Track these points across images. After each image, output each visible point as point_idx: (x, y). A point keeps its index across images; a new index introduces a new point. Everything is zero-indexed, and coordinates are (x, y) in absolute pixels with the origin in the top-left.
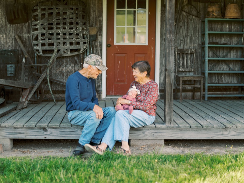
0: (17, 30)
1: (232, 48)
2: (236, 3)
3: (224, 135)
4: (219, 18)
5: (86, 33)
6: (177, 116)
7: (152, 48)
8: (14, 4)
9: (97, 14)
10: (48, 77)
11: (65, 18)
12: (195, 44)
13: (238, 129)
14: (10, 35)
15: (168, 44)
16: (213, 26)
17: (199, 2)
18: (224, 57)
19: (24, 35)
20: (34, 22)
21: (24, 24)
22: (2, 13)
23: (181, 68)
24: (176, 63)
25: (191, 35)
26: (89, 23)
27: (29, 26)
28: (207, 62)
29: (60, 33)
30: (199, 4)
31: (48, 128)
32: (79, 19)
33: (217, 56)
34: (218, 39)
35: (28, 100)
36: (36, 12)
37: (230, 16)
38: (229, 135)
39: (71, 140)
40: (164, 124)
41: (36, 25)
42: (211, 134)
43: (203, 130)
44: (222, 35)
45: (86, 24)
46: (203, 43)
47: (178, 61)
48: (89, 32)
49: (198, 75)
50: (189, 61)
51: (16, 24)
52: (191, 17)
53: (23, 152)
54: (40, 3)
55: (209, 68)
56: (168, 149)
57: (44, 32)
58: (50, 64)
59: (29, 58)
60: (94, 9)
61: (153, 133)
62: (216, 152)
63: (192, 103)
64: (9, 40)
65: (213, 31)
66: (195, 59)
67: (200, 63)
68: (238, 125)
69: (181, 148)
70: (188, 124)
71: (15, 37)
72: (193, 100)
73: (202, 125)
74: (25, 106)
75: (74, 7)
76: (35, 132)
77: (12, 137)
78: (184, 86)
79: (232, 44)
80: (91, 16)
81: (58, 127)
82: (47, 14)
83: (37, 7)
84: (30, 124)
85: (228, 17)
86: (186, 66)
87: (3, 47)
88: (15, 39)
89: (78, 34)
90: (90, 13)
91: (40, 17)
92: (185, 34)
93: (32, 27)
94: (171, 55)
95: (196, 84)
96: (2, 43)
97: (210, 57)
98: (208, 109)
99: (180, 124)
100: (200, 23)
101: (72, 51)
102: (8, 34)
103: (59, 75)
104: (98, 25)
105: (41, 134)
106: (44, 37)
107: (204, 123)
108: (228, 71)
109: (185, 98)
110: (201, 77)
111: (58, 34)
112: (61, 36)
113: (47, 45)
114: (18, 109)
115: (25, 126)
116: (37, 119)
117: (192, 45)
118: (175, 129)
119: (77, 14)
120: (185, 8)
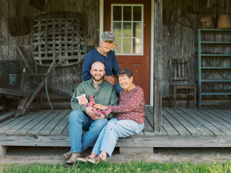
0: (19, 41)
1: (225, 58)
2: (228, 14)
3: (213, 143)
4: (212, 28)
5: (84, 44)
6: (168, 124)
7: (147, 58)
8: (16, 17)
9: (94, 26)
10: (46, 86)
11: (64, 29)
12: (189, 53)
13: (228, 137)
14: (12, 46)
15: (156, 53)
16: (206, 36)
17: (193, 13)
18: (217, 66)
19: (25, 47)
20: (34, 34)
21: (25, 36)
22: (5, 26)
23: (175, 77)
24: (171, 72)
25: (185, 45)
26: (87, 35)
27: (30, 38)
28: (201, 71)
29: (59, 44)
30: (192, 15)
31: (39, 136)
32: (77, 31)
33: (210, 65)
34: (211, 49)
35: (25, 108)
36: (37, 25)
37: (223, 27)
38: (219, 143)
39: (64, 147)
40: (153, 132)
41: (36, 37)
42: (200, 142)
43: (192, 138)
44: (215, 45)
45: (84, 35)
46: (197, 53)
47: (172, 71)
48: (87, 43)
49: (192, 84)
50: (183, 70)
51: (18, 35)
52: (184, 28)
53: (15, 158)
54: (40, 16)
55: (203, 77)
56: (157, 156)
57: (43, 43)
58: (48, 74)
59: (30, 68)
60: (91, 22)
61: (142, 141)
62: (204, 160)
63: (185, 110)
64: (11, 51)
65: (206, 41)
66: (188, 68)
67: (194, 72)
68: (228, 133)
69: (170, 156)
70: (177, 131)
71: (17, 48)
72: (188, 108)
73: (191, 133)
74: (23, 114)
75: (72, 20)
76: (26, 139)
77: (4, 144)
78: (177, 94)
79: (225, 54)
80: (89, 28)
81: (49, 134)
82: (46, 27)
83: (37, 20)
84: (21, 132)
85: (220, 28)
86: (180, 75)
87: (6, 58)
88: (17, 50)
89: (75, 45)
90: (87, 24)
91: (40, 29)
92: (179, 44)
93: (32, 39)
94: (159, 64)
95: (190, 92)
96: (5, 54)
97: (204, 67)
98: (200, 117)
99: (169, 132)
100: (194, 33)
101: (70, 61)
102: (10, 45)
103: (58, 84)
104: (95, 37)
105: (32, 141)
106: (43, 48)
107: (193, 130)
108: (222, 79)
109: (180, 105)
110: (194, 85)
111: (57, 45)
112: (60, 47)
113: (46, 55)
114: (15, 116)
115: (16, 133)
116: (30, 126)
117: (186, 55)
118: (164, 137)
119: (75, 26)
120: (179, 20)
